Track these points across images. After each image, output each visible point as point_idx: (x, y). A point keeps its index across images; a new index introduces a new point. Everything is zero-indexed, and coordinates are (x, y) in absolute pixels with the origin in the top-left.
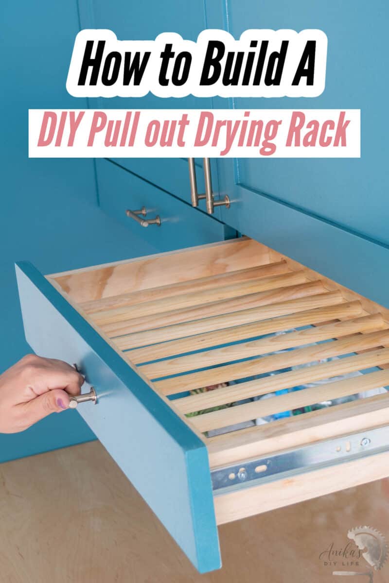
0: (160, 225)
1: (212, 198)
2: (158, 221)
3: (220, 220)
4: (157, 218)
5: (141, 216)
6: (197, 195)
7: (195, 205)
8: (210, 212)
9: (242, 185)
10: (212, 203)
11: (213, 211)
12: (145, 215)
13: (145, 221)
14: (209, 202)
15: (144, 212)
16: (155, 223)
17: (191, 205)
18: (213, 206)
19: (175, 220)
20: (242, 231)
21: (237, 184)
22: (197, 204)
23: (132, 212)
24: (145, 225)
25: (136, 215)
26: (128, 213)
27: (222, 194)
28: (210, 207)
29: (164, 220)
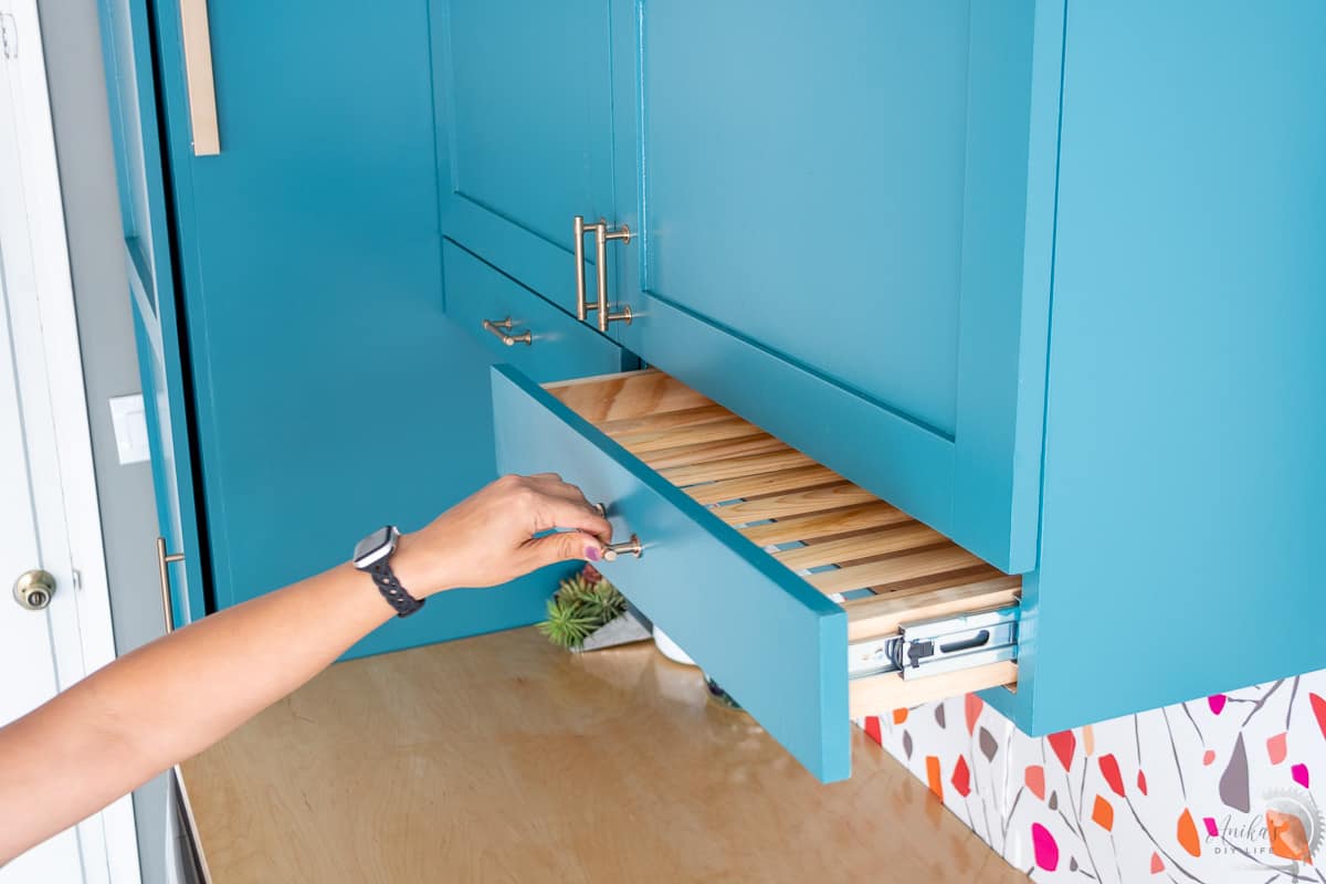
0: (530, 343)
1: (607, 309)
2: (528, 338)
3: (616, 340)
4: (526, 334)
5: (504, 330)
6: (585, 304)
7: (581, 318)
8: (603, 329)
9: (649, 292)
10: (606, 317)
11: (606, 329)
12: (510, 329)
13: (508, 337)
14: (602, 314)
15: (508, 324)
16: (524, 341)
17: (576, 318)
18: (607, 321)
19: (553, 337)
20: (647, 358)
21: (644, 291)
22: (585, 317)
23: (490, 324)
24: (510, 342)
25: (497, 328)
26: (486, 325)
27: (621, 303)
28: (603, 322)
29: (535, 337)
